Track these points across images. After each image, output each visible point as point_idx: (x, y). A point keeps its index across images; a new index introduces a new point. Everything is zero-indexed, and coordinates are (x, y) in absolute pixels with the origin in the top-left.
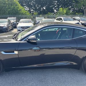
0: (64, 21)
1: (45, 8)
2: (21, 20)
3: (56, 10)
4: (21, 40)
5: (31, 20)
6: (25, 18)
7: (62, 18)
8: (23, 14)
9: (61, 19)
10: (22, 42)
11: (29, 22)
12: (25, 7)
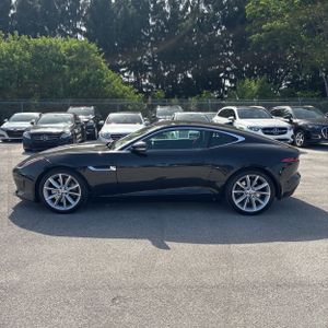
0: (241, 117)
1: (190, 76)
2: (112, 116)
3: (231, 81)
4: (122, 149)
5: (140, 114)
6: (123, 109)
7: (235, 109)
8: (117, 97)
9: (231, 113)
10: (124, 151)
11: (134, 121)
12: (124, 72)
